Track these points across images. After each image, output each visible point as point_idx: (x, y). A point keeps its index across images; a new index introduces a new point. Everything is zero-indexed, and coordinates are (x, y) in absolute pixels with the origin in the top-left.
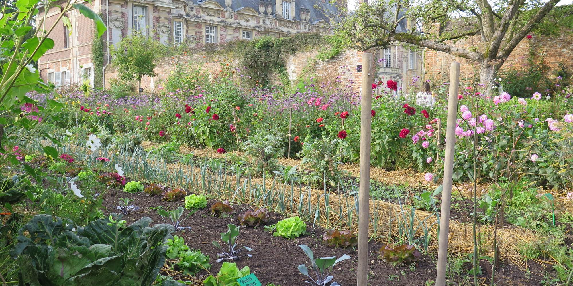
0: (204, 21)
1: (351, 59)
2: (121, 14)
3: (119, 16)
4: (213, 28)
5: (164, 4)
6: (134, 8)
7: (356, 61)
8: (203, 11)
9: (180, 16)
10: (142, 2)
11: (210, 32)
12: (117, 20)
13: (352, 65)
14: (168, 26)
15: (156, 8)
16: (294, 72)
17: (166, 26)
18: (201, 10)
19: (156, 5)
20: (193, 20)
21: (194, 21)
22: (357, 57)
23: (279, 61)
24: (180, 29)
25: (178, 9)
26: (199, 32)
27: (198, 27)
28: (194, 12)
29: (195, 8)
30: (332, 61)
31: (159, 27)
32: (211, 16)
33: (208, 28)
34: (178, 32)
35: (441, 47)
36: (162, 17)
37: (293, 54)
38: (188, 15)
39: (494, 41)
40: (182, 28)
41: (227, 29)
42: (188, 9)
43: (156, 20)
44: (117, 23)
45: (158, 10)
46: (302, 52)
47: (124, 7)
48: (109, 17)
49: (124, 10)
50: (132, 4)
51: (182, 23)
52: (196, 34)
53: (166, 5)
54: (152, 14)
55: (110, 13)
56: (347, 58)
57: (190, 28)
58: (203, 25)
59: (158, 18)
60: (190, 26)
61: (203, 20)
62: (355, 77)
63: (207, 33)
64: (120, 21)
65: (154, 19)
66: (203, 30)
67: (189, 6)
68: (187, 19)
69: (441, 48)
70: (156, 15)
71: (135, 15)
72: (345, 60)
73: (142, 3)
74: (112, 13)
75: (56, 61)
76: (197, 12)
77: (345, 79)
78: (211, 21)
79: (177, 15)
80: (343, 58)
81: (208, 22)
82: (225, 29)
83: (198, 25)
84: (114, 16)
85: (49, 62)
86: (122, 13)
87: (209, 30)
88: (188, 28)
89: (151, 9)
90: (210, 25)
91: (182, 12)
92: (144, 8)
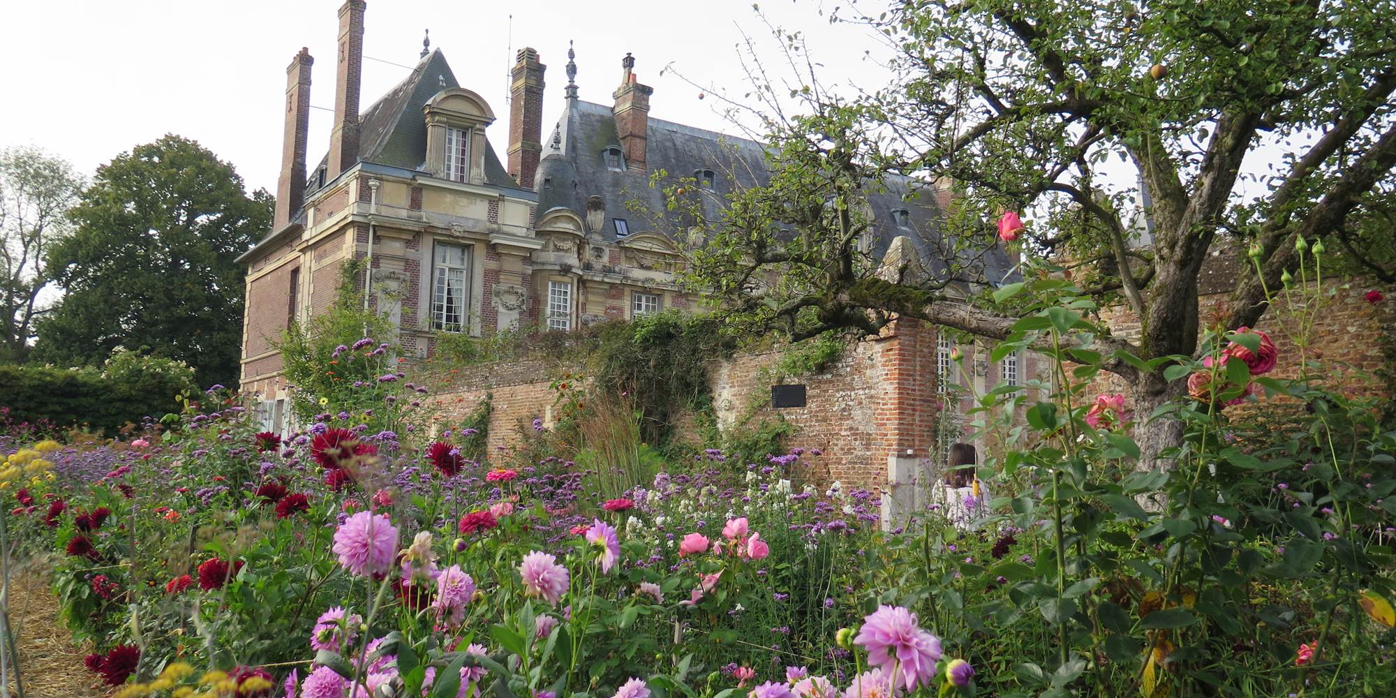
0: (629, 282)
1: (868, 372)
2: (403, 264)
3: (398, 267)
4: (654, 299)
5: (515, 240)
6: (439, 250)
7: (881, 378)
8: (629, 259)
9: (566, 270)
10: (458, 234)
11: (643, 307)
12: (392, 276)
13: (870, 388)
14: (520, 291)
15: (493, 250)
16: (730, 408)
17: (517, 293)
18: (623, 255)
19: (493, 242)
20: (598, 279)
21: (602, 282)
22: (883, 365)
23: (693, 377)
24: (565, 300)
25: (561, 253)
26: (614, 308)
27: (613, 297)
28: (606, 259)
29: (607, 251)
30: (820, 378)
31: (497, 294)
32: (649, 268)
33: (640, 300)
34: (559, 307)
35: (992, 323)
36: (505, 271)
37: (728, 357)
38: (588, 267)
39: (1159, 299)
40: (568, 297)
41: (688, 300)
42: (588, 254)
43: (492, 276)
44: (393, 285)
45: (499, 255)
46: (751, 351)
47: (413, 247)
48: (374, 270)
49: (411, 253)
50: (434, 240)
51: (569, 286)
52: (606, 313)
53: (518, 241)
54: (482, 262)
55: (376, 261)
56: (858, 369)
57: (591, 298)
58: (627, 291)
59: (497, 273)
60: (593, 294)
61: (626, 278)
62: (878, 425)
63: (636, 311)
64: (398, 279)
65: (485, 276)
66: (626, 303)
67: (592, 246)
68: (585, 278)
69: (992, 328)
70: (493, 265)
71: (439, 264)
72: (852, 374)
73: (458, 237)
74: (381, 261)
75: (268, 375)
76: (612, 259)
77: (851, 429)
78: (647, 280)
79: (558, 268)
80: (848, 369)
81: (640, 284)
82: (684, 300)
83: (614, 292)
84: (386, 267)
85: (258, 378)
86: (407, 261)
87: (644, 303)
88: (586, 299)
89: (480, 251)
90: (646, 291)
91: (572, 260)
92: (466, 248)
